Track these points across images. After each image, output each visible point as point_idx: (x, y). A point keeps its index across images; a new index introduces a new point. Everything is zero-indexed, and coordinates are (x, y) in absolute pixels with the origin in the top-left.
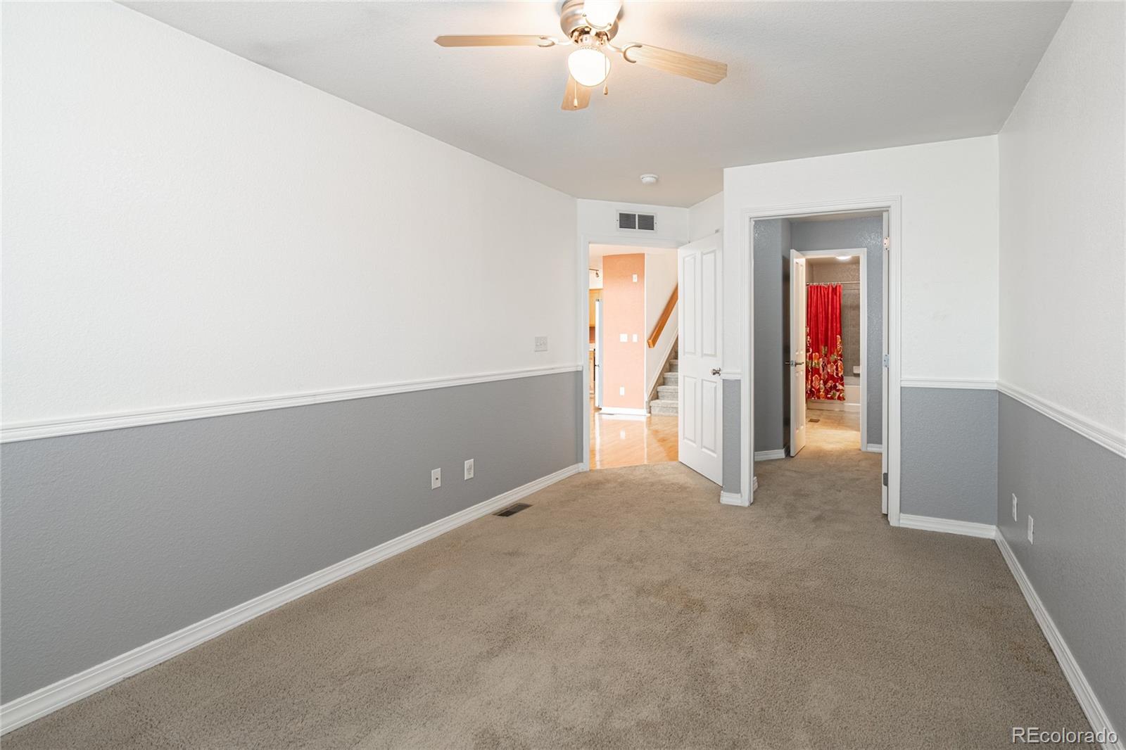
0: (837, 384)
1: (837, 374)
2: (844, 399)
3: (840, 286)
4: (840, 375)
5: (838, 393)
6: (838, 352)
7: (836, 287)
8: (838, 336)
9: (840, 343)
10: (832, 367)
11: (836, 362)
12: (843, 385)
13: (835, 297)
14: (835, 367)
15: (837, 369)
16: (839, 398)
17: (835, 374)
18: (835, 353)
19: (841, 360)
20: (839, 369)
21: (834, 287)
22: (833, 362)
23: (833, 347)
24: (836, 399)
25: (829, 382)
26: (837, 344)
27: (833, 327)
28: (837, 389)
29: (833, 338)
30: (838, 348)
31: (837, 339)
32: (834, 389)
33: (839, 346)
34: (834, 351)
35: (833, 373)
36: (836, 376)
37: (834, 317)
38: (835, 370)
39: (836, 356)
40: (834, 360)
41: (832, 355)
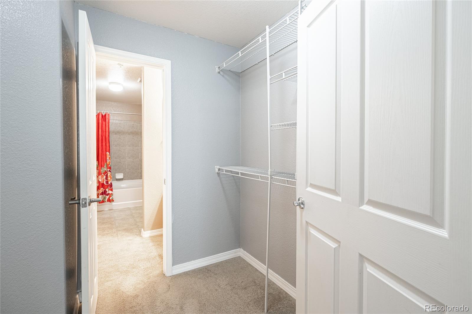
0: (107, 190)
1: (107, 182)
2: (113, 201)
3: (109, 115)
4: (109, 183)
5: (107, 197)
6: (107, 165)
7: (105, 115)
8: (108, 153)
9: (110, 158)
10: (102, 177)
11: (106, 172)
12: (112, 190)
13: (104, 123)
14: (105, 177)
15: (107, 178)
16: (109, 200)
17: (105, 182)
18: (105, 166)
19: (110, 171)
20: (109, 179)
21: (104, 115)
22: (103, 173)
23: (103, 161)
24: (106, 201)
25: (100, 189)
26: (107, 159)
27: (103, 146)
28: (107, 193)
29: (103, 154)
30: (107, 162)
31: (107, 155)
32: (104, 194)
33: (108, 160)
34: (104, 164)
35: (103, 181)
36: (106, 184)
37: (104, 138)
38: (105, 179)
39: (106, 169)
40: (104, 172)
41: (103, 168)
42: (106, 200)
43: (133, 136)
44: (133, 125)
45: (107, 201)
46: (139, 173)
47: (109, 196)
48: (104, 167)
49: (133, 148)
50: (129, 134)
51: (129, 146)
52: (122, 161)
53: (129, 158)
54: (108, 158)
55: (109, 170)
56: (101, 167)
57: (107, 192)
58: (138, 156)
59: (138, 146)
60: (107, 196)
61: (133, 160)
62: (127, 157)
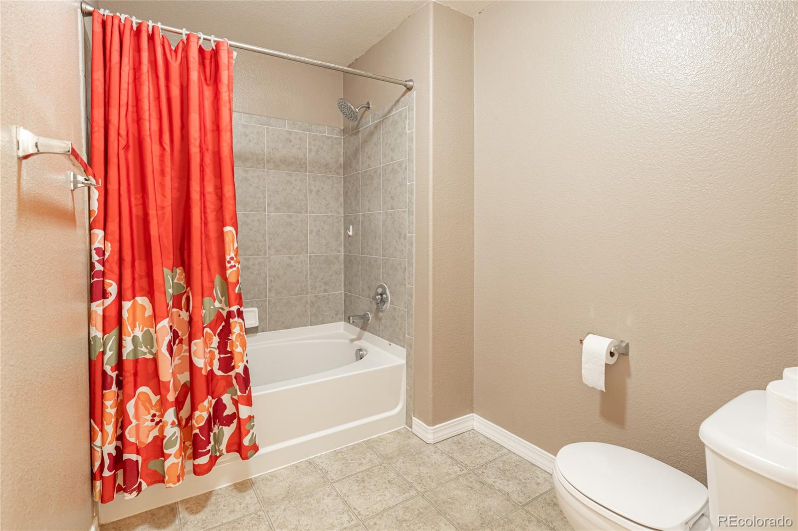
0: (225, 401)
1: (227, 365)
2: (257, 451)
3: (230, 53)
4: (235, 368)
5: (228, 431)
6: (228, 287)
7: (215, 52)
8: (228, 229)
9: (236, 253)
10: (207, 342)
11: (219, 319)
12: (249, 400)
13: (208, 90)
14: (216, 342)
15: (226, 346)
16: (237, 448)
17: (216, 367)
18: (217, 291)
19: (239, 314)
20: (236, 347)
21: (208, 48)
22: (209, 326)
23: (209, 269)
24: (224, 451)
25: (200, 407)
26: (228, 258)
27: (204, 195)
28: (227, 412)
29: (207, 236)
30: (229, 272)
31: (228, 239)
32: (215, 424)
33: (233, 263)
34: (212, 282)
35: (211, 364)
36: (219, 373)
37: (208, 159)
38: (217, 352)
39: (220, 302)
40: (213, 317)
41: (207, 300)
42: (223, 447)
43: (290, 175)
44: (290, 133)
45: (228, 451)
46: (307, 303)
47: (234, 426)
48: (211, 295)
49: (290, 217)
50: (277, 167)
51: (278, 209)
52: (254, 264)
53: (278, 252)
54: (232, 255)
55: (238, 310)
56: (203, 296)
57: (225, 407)
58: (307, 245)
59: (306, 212)
60: (225, 428)
61: (291, 258)
62: (269, 248)
